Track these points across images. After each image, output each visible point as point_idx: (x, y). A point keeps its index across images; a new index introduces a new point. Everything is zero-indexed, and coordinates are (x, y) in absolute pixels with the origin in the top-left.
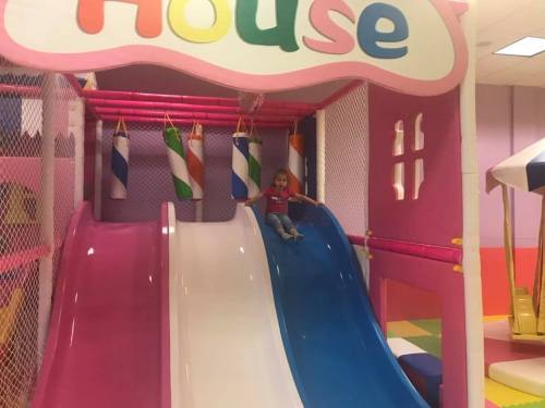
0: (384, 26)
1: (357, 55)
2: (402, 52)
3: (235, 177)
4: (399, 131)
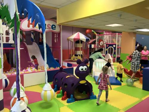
0: (54, 27)
1: (51, 29)
2: (55, 29)
3: (32, 38)
4: (55, 35)
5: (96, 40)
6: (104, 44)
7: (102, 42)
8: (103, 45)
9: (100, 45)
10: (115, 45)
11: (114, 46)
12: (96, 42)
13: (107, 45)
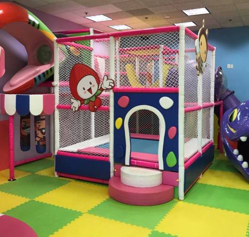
5: (52, 70)
6: (102, 90)
7: (90, 78)
8: (96, 96)
9: (77, 97)
10: (174, 96)
11: (166, 102)
12: (56, 82)
13: (118, 94)
